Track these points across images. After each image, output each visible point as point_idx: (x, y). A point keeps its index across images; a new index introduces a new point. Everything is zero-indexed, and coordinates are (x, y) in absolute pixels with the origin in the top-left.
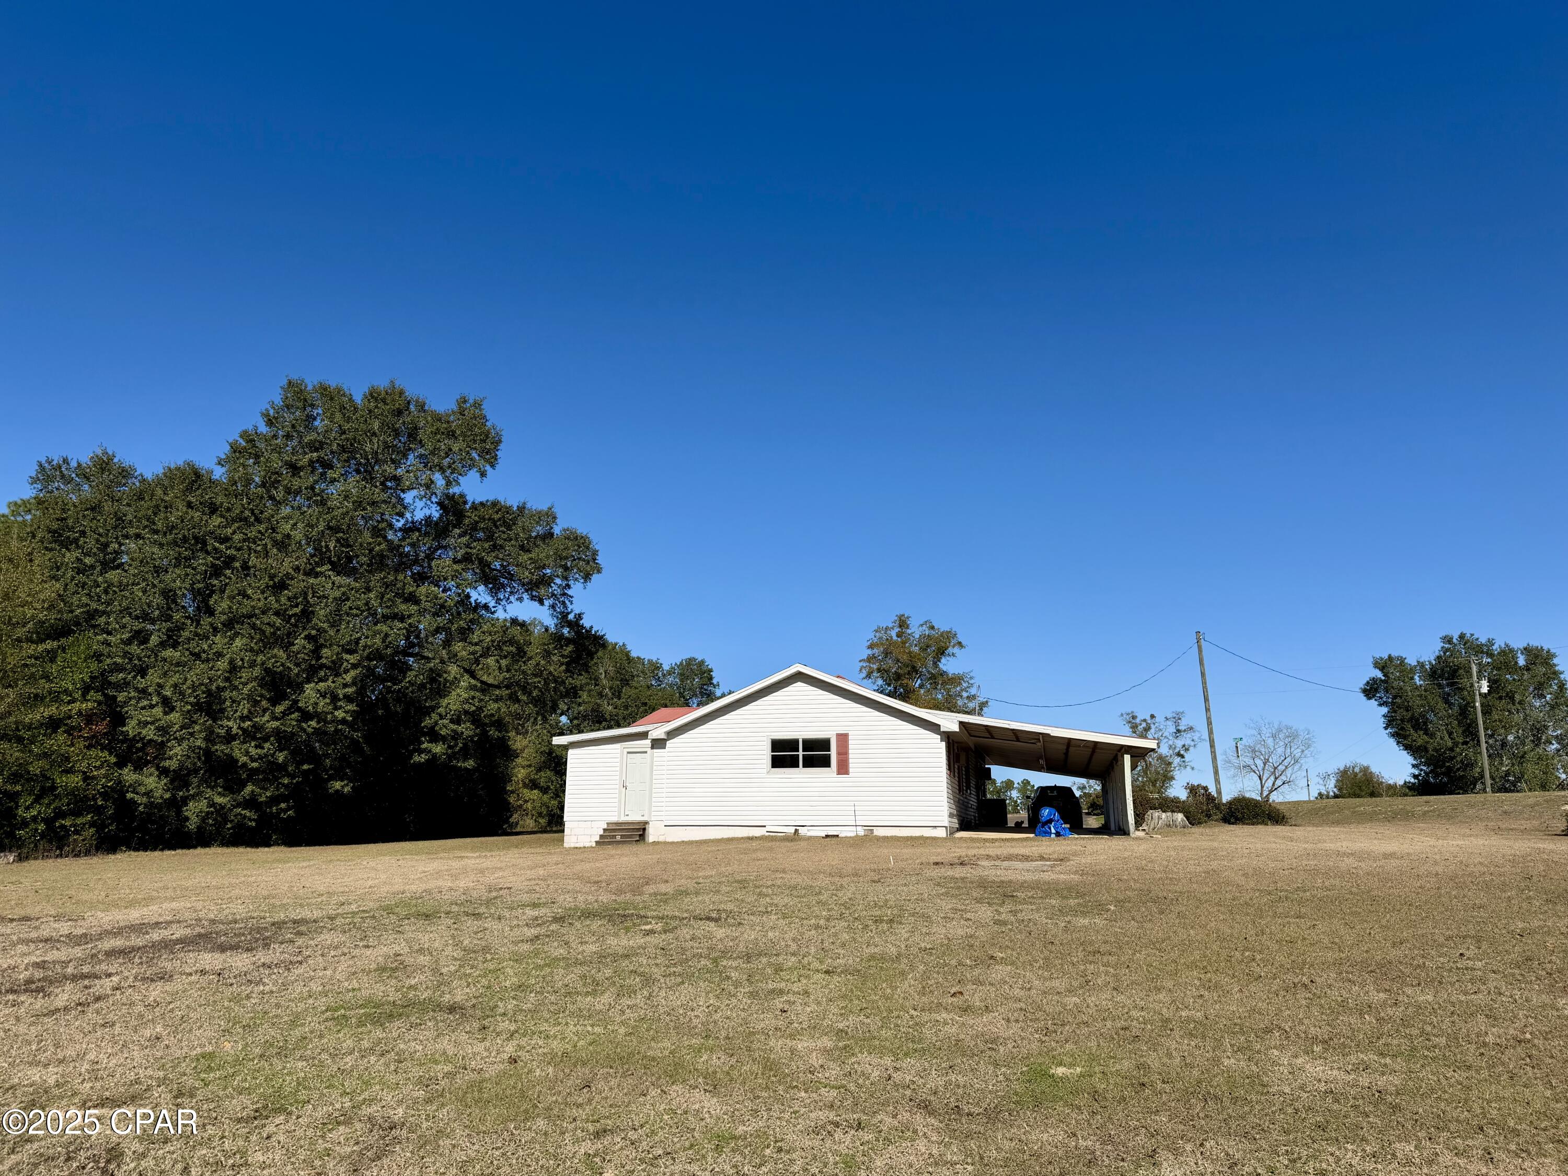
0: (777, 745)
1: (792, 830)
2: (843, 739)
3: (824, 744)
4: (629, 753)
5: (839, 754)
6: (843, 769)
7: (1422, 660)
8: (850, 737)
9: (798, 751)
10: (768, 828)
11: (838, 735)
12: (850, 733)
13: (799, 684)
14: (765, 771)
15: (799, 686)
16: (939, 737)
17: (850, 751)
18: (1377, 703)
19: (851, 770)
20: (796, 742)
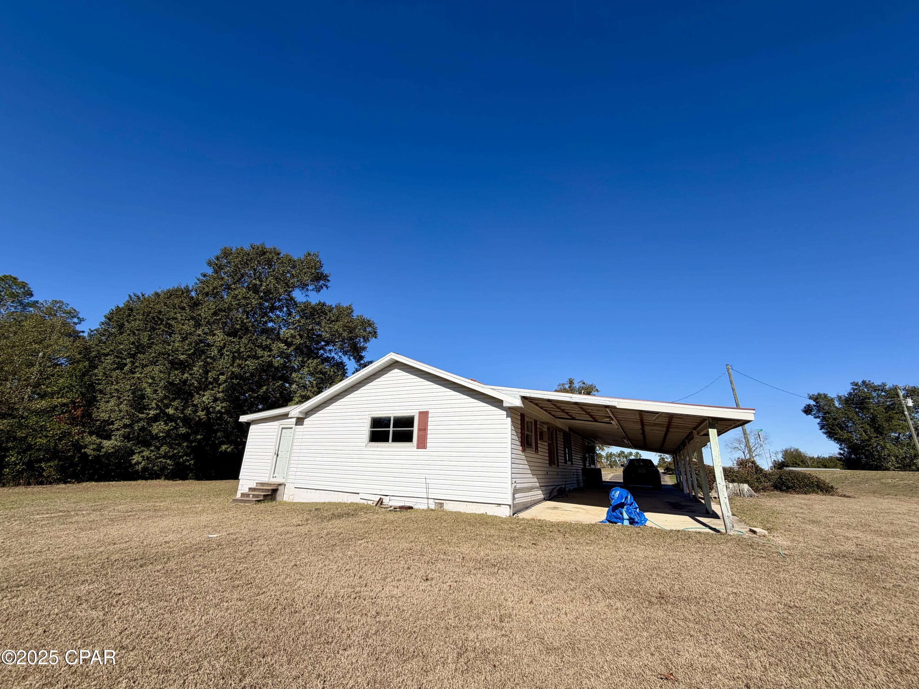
0: (377, 422)
1: (377, 498)
2: (424, 415)
3: (408, 422)
4: (283, 428)
5: (419, 430)
6: (422, 444)
7: (840, 395)
8: (430, 415)
9: (389, 428)
10: (361, 496)
11: (420, 413)
12: (430, 411)
13: (396, 370)
14: (364, 444)
15: (396, 373)
16: (505, 413)
17: (429, 428)
18: (813, 417)
19: (428, 445)
20: (389, 419)
